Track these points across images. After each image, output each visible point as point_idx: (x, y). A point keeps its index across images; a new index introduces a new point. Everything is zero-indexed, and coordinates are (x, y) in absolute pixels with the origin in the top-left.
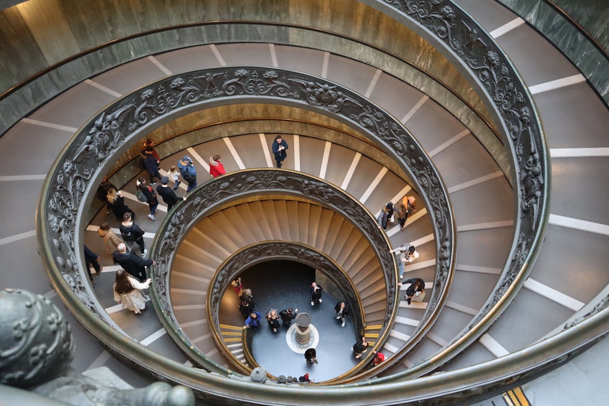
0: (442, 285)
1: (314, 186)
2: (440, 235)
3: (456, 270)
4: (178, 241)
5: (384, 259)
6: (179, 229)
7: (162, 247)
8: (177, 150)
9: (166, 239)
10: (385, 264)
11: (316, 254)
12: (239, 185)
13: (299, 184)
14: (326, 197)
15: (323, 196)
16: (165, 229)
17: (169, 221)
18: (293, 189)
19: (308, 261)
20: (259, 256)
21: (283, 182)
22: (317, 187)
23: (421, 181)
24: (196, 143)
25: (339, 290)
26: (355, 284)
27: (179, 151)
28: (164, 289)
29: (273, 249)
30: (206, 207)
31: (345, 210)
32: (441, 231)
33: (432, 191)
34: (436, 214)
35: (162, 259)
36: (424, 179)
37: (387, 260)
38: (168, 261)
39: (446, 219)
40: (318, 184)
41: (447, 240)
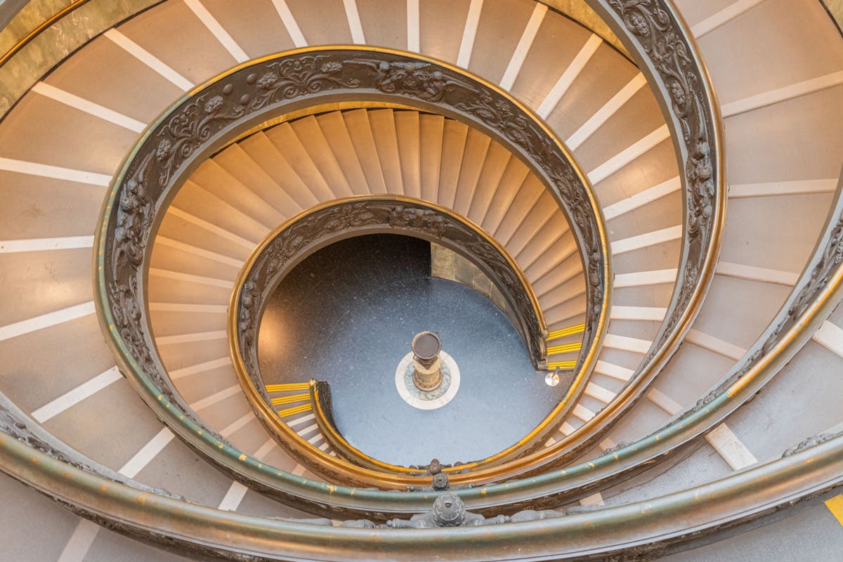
0: (703, 233)
1: (402, 72)
2: (684, 132)
3: (730, 198)
4: (144, 242)
5: (569, 198)
6: (140, 215)
7: (116, 264)
8: (83, 41)
9: (119, 245)
10: (571, 209)
11: (427, 212)
12: (244, 97)
13: (370, 73)
14: (431, 91)
15: (424, 90)
16: (113, 224)
17: (116, 204)
18: (360, 86)
19: (411, 229)
20: (314, 236)
21: (335, 74)
22: (410, 73)
23: (632, 22)
24: (122, 18)
25: (482, 274)
26: (513, 257)
27: (90, 41)
28: (144, 349)
29: (339, 218)
30: (184, 158)
31: (473, 112)
32: (685, 122)
33: (658, 40)
34: (670, 89)
35: (123, 287)
36: (637, 18)
37: (576, 200)
38: (135, 288)
39: (696, 97)
40: (409, 66)
41: (702, 140)
